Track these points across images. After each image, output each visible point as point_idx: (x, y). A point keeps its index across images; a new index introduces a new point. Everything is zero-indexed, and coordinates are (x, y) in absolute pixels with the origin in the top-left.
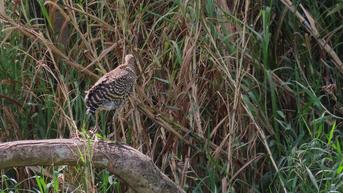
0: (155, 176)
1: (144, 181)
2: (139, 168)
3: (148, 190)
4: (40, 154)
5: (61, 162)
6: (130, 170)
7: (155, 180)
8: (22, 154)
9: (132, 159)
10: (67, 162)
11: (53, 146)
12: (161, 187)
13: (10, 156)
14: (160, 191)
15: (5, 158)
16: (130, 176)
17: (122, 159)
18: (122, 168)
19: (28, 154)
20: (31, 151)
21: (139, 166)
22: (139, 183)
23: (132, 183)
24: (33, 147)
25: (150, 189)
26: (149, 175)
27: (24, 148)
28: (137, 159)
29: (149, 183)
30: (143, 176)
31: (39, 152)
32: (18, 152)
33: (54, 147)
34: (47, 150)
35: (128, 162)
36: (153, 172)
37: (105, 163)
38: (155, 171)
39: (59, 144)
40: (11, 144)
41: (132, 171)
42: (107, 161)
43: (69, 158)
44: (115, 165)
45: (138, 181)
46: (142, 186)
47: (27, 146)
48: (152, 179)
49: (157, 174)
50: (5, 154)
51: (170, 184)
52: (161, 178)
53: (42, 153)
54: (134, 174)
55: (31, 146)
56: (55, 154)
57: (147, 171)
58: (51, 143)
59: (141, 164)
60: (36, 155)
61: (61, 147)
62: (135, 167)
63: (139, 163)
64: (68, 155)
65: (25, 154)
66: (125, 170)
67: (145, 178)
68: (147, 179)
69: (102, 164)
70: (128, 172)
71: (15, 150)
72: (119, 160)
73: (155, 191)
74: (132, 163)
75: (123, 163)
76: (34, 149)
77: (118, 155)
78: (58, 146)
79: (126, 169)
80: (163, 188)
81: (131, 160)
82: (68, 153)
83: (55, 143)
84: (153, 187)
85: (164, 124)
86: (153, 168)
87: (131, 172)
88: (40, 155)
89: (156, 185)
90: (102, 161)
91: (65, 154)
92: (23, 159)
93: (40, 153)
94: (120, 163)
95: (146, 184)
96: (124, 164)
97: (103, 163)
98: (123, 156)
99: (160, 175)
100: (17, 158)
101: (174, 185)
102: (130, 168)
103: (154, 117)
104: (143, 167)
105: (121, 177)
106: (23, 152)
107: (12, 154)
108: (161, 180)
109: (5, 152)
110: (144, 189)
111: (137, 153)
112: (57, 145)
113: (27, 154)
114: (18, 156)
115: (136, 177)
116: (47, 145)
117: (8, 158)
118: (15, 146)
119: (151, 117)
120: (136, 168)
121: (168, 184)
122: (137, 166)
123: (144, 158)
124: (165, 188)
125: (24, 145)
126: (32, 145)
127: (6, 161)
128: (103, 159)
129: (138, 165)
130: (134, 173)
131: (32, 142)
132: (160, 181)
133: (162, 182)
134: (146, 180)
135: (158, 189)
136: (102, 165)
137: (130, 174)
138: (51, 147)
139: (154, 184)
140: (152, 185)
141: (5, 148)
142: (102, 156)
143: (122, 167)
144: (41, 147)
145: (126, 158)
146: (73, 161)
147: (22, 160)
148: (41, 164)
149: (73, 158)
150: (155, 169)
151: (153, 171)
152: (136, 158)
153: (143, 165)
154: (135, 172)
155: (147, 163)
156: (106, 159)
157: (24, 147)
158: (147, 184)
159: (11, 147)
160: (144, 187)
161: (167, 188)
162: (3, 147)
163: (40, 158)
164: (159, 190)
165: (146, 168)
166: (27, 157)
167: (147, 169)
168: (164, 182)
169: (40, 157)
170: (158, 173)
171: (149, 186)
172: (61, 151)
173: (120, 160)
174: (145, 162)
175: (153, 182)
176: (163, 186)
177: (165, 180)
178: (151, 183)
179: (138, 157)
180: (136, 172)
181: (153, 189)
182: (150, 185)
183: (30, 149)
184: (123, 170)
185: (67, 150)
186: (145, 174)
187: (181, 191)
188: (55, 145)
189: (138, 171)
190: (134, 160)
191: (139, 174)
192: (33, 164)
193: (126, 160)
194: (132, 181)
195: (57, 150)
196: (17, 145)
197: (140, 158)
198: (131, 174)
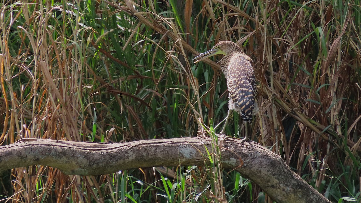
0: (285, 175)
1: (275, 181)
2: (269, 167)
3: (279, 190)
4: (163, 155)
5: (187, 162)
6: (260, 169)
7: (286, 179)
8: (144, 154)
9: (262, 158)
10: (193, 162)
11: (178, 145)
12: (293, 187)
13: (132, 156)
14: (292, 191)
15: (127, 159)
16: (259, 177)
17: (251, 158)
18: (251, 168)
19: (152, 154)
20: (155, 151)
21: (269, 165)
22: (269, 184)
23: (262, 183)
24: (156, 147)
25: (281, 189)
26: (280, 175)
27: (147, 148)
28: (266, 158)
29: (279, 183)
30: (274, 175)
31: (162, 152)
32: (140, 152)
33: (178, 146)
34: (171, 150)
35: (257, 161)
36: (284, 171)
37: (233, 162)
38: (286, 170)
39: (183, 144)
40: (133, 143)
41: (262, 170)
42: (235, 161)
43: (195, 158)
44: (243, 165)
45: (268, 181)
46: (272, 186)
47: (150, 146)
48: (282, 179)
49: (288, 173)
50: (126, 155)
51: (302, 184)
52: (293, 177)
53: (166, 152)
54: (263, 173)
55: (154, 146)
56: (180, 153)
57: (278, 171)
58: (175, 142)
59: (271, 163)
60: (159, 155)
61: (185, 146)
62: (264, 166)
63: (268, 162)
64: (193, 154)
65: (149, 154)
66: (254, 170)
67: (276, 178)
68: (278, 179)
69: (230, 163)
70: (257, 172)
71: (137, 150)
72: (247, 159)
73: (286, 192)
74: (262, 162)
75: (252, 162)
76: (157, 149)
77: (246, 154)
78: (183, 145)
79: (255, 168)
80: (295, 188)
81: (260, 159)
82: (194, 152)
83: (179, 142)
84: (284, 188)
85: (301, 118)
86: (284, 167)
87: (260, 171)
88: (165, 155)
89: (287, 185)
90: (230, 160)
91: (190, 153)
92: (146, 160)
93: (164, 153)
94: (248, 163)
95: (276, 184)
96: (253, 163)
97: (231, 162)
98: (251, 155)
99: (291, 175)
100: (140, 159)
101: (306, 185)
102: (259, 167)
103: (290, 111)
104: (273, 166)
105: (250, 177)
106: (146, 152)
107: (134, 155)
108: (292, 180)
109: (126, 152)
110: (274, 190)
111: (267, 152)
112: (181, 144)
113: (150, 155)
114: (140, 157)
115: (266, 177)
116: (171, 144)
117: (130, 159)
118: (137, 146)
119: (288, 111)
120: (265, 168)
121: (300, 183)
122: (266, 165)
123: (274, 157)
124: (296, 188)
125: (147, 145)
126: (155, 145)
127: (128, 162)
128: (231, 159)
129: (268, 164)
130: (264, 172)
131: (155, 142)
132: (291, 181)
133: (294, 182)
134: (276, 180)
135: (289, 189)
136: (230, 164)
137: (259, 174)
138: (175, 147)
139: (286, 183)
140: (283, 185)
141: (127, 148)
142: (229, 155)
143: (250, 166)
144: (165, 147)
145: (255, 156)
146: (199, 161)
147: (145, 161)
148: (165, 164)
149: (198, 158)
150: (286, 168)
151: (283, 170)
152: (266, 157)
153: (273, 164)
154: (265, 172)
155: (277, 162)
156: (233, 158)
157: (147, 146)
158: (278, 185)
159: (133, 147)
160: (275, 188)
161: (299, 189)
162: (124, 147)
163: (163, 159)
164: (290, 190)
165: (276, 168)
166: (150, 157)
167: (278, 168)
168: (295, 182)
169: (164, 157)
170: (289, 173)
171: (280, 186)
172: (186, 151)
173: (249, 159)
174: (275, 161)
175: (284, 182)
176: (295, 186)
177: (297, 180)
178: (281, 183)
179: (267, 156)
180: (266, 172)
181: (284, 190)
182: (281, 185)
183: (154, 149)
184: (252, 169)
185: (193, 149)
186: (275, 173)
187: (314, 192)
188: (179, 144)
189: (268, 171)
190: (263, 159)
191: (269, 173)
192: (156, 164)
193: (255, 159)
194: (262, 181)
195: (182, 149)
196: (140, 144)
197: (270, 156)
198: (260, 173)
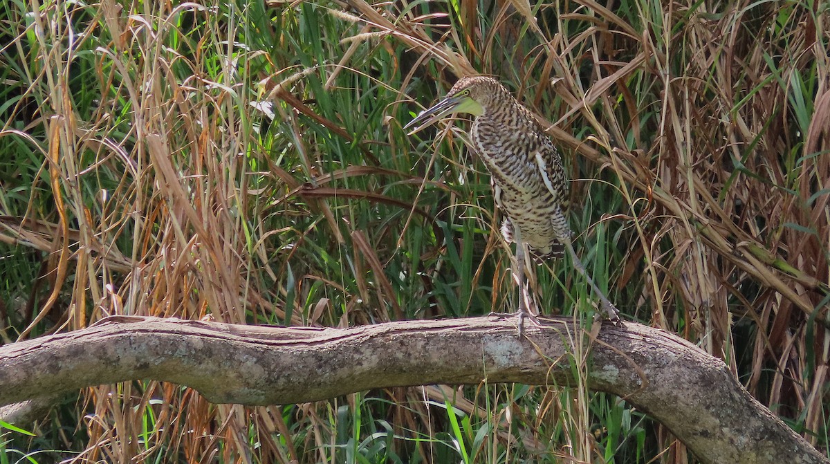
0: (736, 407)
1: (711, 421)
2: (697, 388)
3: (719, 442)
4: (445, 356)
5: (500, 373)
6: (675, 393)
7: (738, 417)
8: (400, 355)
9: (679, 366)
10: (515, 375)
11: (479, 334)
12: (753, 435)
13: (370, 360)
14: (751, 445)
15: (359, 367)
16: (673, 411)
17: (654, 365)
18: (655, 389)
19: (417, 354)
20: (424, 347)
21: (697, 383)
22: (697, 427)
23: (679, 426)
24: (428, 339)
25: (726, 440)
26: (722, 406)
27: (405, 340)
28: (691, 366)
29: (721, 426)
30: (708, 407)
31: (443, 351)
32: (390, 351)
33: (480, 336)
34: (464, 345)
35: (668, 373)
36: (732, 398)
37: (611, 376)
38: (736, 396)
39: (493, 330)
40: (373, 329)
41: (679, 395)
42: (616, 372)
43: (520, 364)
44: (635, 382)
45: (695, 422)
46: (705, 434)
47: (412, 336)
48: (729, 415)
49: (741, 403)
50: (357, 356)
51: (775, 429)
52: (754, 412)
53: (452, 351)
54: (683, 403)
55: (422, 336)
56: (486, 354)
57: (718, 397)
58: (474, 326)
59: (703, 378)
60: (435, 358)
61: (498, 337)
62: (685, 386)
63: (696, 375)
64: (516, 357)
65: (410, 355)
66: (661, 394)
67: (712, 414)
68: (718, 416)
69: (603, 378)
70: (669, 399)
71: (383, 345)
72: (645, 369)
73: (737, 447)
74: (680, 377)
75: (656, 375)
76: (431, 343)
77: (642, 356)
78: (491, 334)
79: (663, 390)
80: (758, 438)
81: (676, 369)
82: (517, 351)
83: (483, 328)
84: (733, 437)
85: (755, 268)
86: (732, 389)
87: (676, 398)
88: (448, 357)
89: (739, 431)
90: (605, 370)
91: (509, 353)
92: (404, 369)
93: (447, 352)
94: (648, 377)
95: (714, 428)
96: (658, 378)
97: (605, 376)
98: (654, 359)
99: (748, 406)
100: (389, 367)
101: (785, 430)
102: (674, 388)
103: (730, 250)
104: (706, 386)
105: (651, 411)
106: (403, 350)
107: (374, 357)
108: (752, 419)
109: (357, 350)
110: (709, 442)
111: (692, 351)
112: (488, 331)
113: (412, 357)
114: (390, 361)
115: (689, 411)
116: (463, 332)
117: (366, 365)
118: (383, 335)
119: (724, 249)
120: (688, 389)
121: (770, 427)
122: (690, 382)
123: (709, 363)
124: (761, 439)
125: (406, 333)
126: (425, 333)
127: (361, 374)
128: (606, 367)
129: (694, 380)
130: (685, 400)
131: (425, 325)
132: (749, 421)
133: (754, 423)
134: (713, 418)
135: (745, 440)
136: (604, 381)
137: (673, 405)
138: (472, 338)
139: (736, 427)
140: (731, 431)
141: (358, 341)
142: (602, 358)
143: (652, 385)
144: (447, 339)
145: (664, 362)
146: (529, 373)
147: (401, 370)
148: (449, 379)
149: (528, 365)
150: (738, 390)
151: (731, 395)
152: (689, 362)
153: (707, 380)
154: (688, 399)
155: (715, 375)
156: (612, 367)
157: (405, 337)
158: (717, 430)
159: (372, 337)
160: (710, 437)
161: (768, 439)
162: (352, 337)
163: (445, 366)
164: (747, 443)
165: (713, 389)
166: (413, 362)
167: (717, 390)
168: (759, 424)
169: (446, 363)
170: (744, 402)
171: (722, 432)
172: (500, 347)
173: (649, 368)
174: (710, 374)
175: (731, 423)
176: (758, 434)
177: (763, 418)
178: (726, 426)
179: (693, 362)
180: (690, 400)
181: (732, 441)
182: (725, 430)
183: (422, 343)
184: (656, 393)
185: (516, 344)
186: (711, 403)
187: (802, 446)
188: (483, 331)
189: (695, 397)
190: (683, 369)
191: (696, 403)
192: (428, 380)
193: (663, 367)
194: (680, 420)
195: (490, 344)
196: (388, 332)
197: (698, 362)
198: (676, 403)
